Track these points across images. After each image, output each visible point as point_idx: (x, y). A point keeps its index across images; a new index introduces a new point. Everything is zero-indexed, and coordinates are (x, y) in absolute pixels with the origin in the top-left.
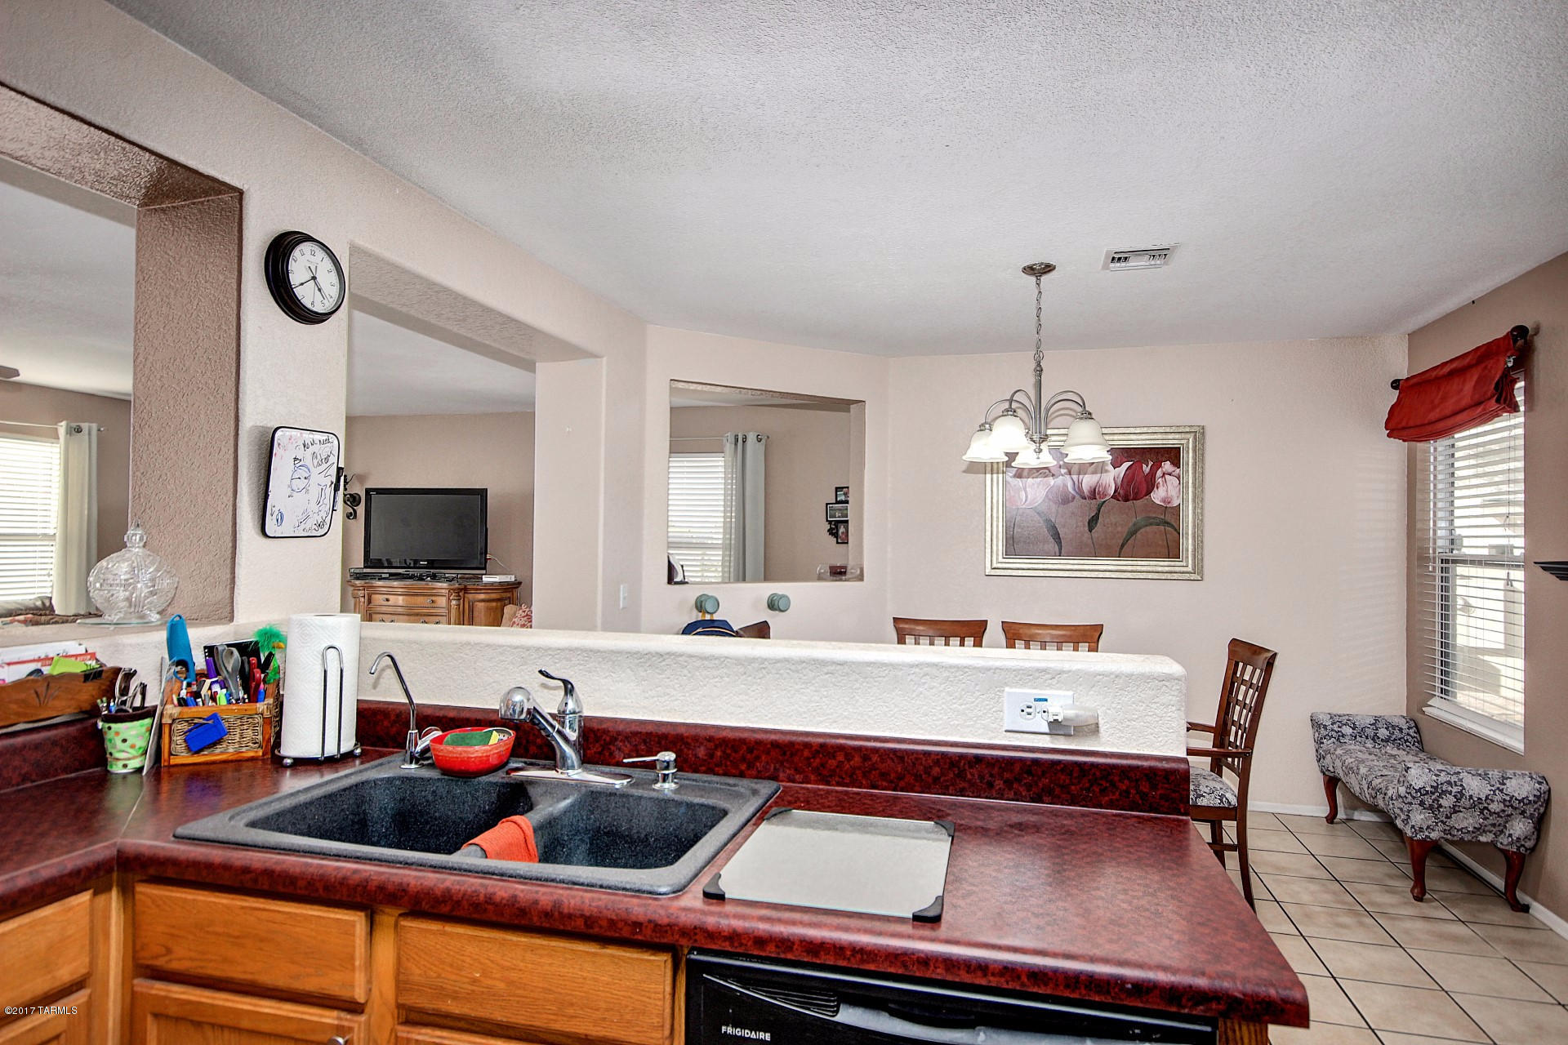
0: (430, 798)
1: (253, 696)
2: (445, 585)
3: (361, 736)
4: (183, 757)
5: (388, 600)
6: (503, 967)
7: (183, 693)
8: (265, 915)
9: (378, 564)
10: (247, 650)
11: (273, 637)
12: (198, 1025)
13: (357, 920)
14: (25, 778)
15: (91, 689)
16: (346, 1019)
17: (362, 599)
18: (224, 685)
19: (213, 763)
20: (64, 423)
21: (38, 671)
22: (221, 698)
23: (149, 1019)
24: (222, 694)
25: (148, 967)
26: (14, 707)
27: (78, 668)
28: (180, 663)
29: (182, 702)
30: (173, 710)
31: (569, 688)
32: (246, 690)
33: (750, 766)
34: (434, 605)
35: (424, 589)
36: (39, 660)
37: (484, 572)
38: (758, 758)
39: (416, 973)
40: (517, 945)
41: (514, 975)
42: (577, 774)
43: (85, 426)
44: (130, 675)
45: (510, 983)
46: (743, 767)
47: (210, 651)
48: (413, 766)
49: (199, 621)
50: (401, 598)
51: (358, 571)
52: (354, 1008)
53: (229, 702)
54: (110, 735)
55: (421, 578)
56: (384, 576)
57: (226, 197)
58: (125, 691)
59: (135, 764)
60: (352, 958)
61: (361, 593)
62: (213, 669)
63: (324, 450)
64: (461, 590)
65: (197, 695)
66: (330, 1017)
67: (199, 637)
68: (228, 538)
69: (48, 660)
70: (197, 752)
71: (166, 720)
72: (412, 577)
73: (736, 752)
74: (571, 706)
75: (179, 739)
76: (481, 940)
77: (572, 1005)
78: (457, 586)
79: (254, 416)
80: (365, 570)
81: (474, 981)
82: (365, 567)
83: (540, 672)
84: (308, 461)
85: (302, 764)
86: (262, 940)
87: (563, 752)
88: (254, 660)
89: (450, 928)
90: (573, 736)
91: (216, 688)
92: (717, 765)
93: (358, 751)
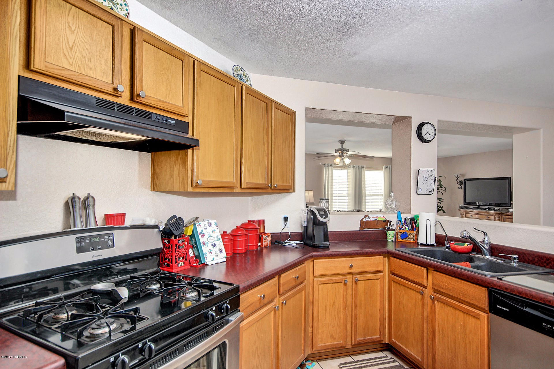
0: (450, 257)
1: (413, 229)
2: (493, 212)
3: (437, 242)
4: (400, 240)
5: (472, 216)
6: (451, 284)
7: (400, 227)
8: (409, 266)
9: (469, 204)
10: (412, 219)
11: (417, 217)
12: (399, 284)
13: (425, 270)
14: (375, 238)
15: (384, 224)
16: (423, 289)
17: (463, 215)
18: (408, 226)
19: (406, 242)
20: (384, 166)
21: (376, 219)
22: (407, 229)
23: (392, 281)
24: (407, 228)
25: (392, 272)
26: (373, 225)
27: (382, 219)
28: (400, 221)
29: (400, 229)
30: (398, 230)
31: (486, 234)
32: (412, 228)
33: (547, 264)
34: (489, 219)
35: (485, 213)
36: (376, 217)
37: (510, 208)
38: (550, 262)
39: (435, 282)
40: (454, 280)
41: (454, 286)
42: (488, 257)
43: (388, 166)
44: (391, 222)
45: (453, 288)
46: (545, 264)
47: (405, 218)
48: (447, 249)
49: (404, 213)
50: (477, 215)
51: (462, 206)
52: (425, 287)
53: (408, 230)
54: (387, 233)
55: (484, 209)
56: (471, 208)
57: (408, 119)
58: (390, 225)
59: (392, 239)
60: (424, 277)
61: (463, 213)
62: (406, 223)
63: (431, 173)
64: (500, 214)
65: (402, 227)
66: (420, 288)
67: (403, 216)
68: (410, 195)
69: (377, 217)
70: (403, 239)
71: (397, 232)
72: (481, 209)
73: (543, 260)
74: (486, 239)
75: (399, 236)
76: (447, 278)
77: (465, 295)
78: (498, 212)
79: (414, 167)
80: (464, 206)
81: (446, 286)
82: (464, 205)
83: (474, 228)
84: (427, 176)
85: (422, 245)
86: (409, 270)
87: (484, 250)
88: (413, 221)
89: (441, 274)
90: (487, 248)
91: (406, 226)
92: (536, 263)
93: (435, 245)
